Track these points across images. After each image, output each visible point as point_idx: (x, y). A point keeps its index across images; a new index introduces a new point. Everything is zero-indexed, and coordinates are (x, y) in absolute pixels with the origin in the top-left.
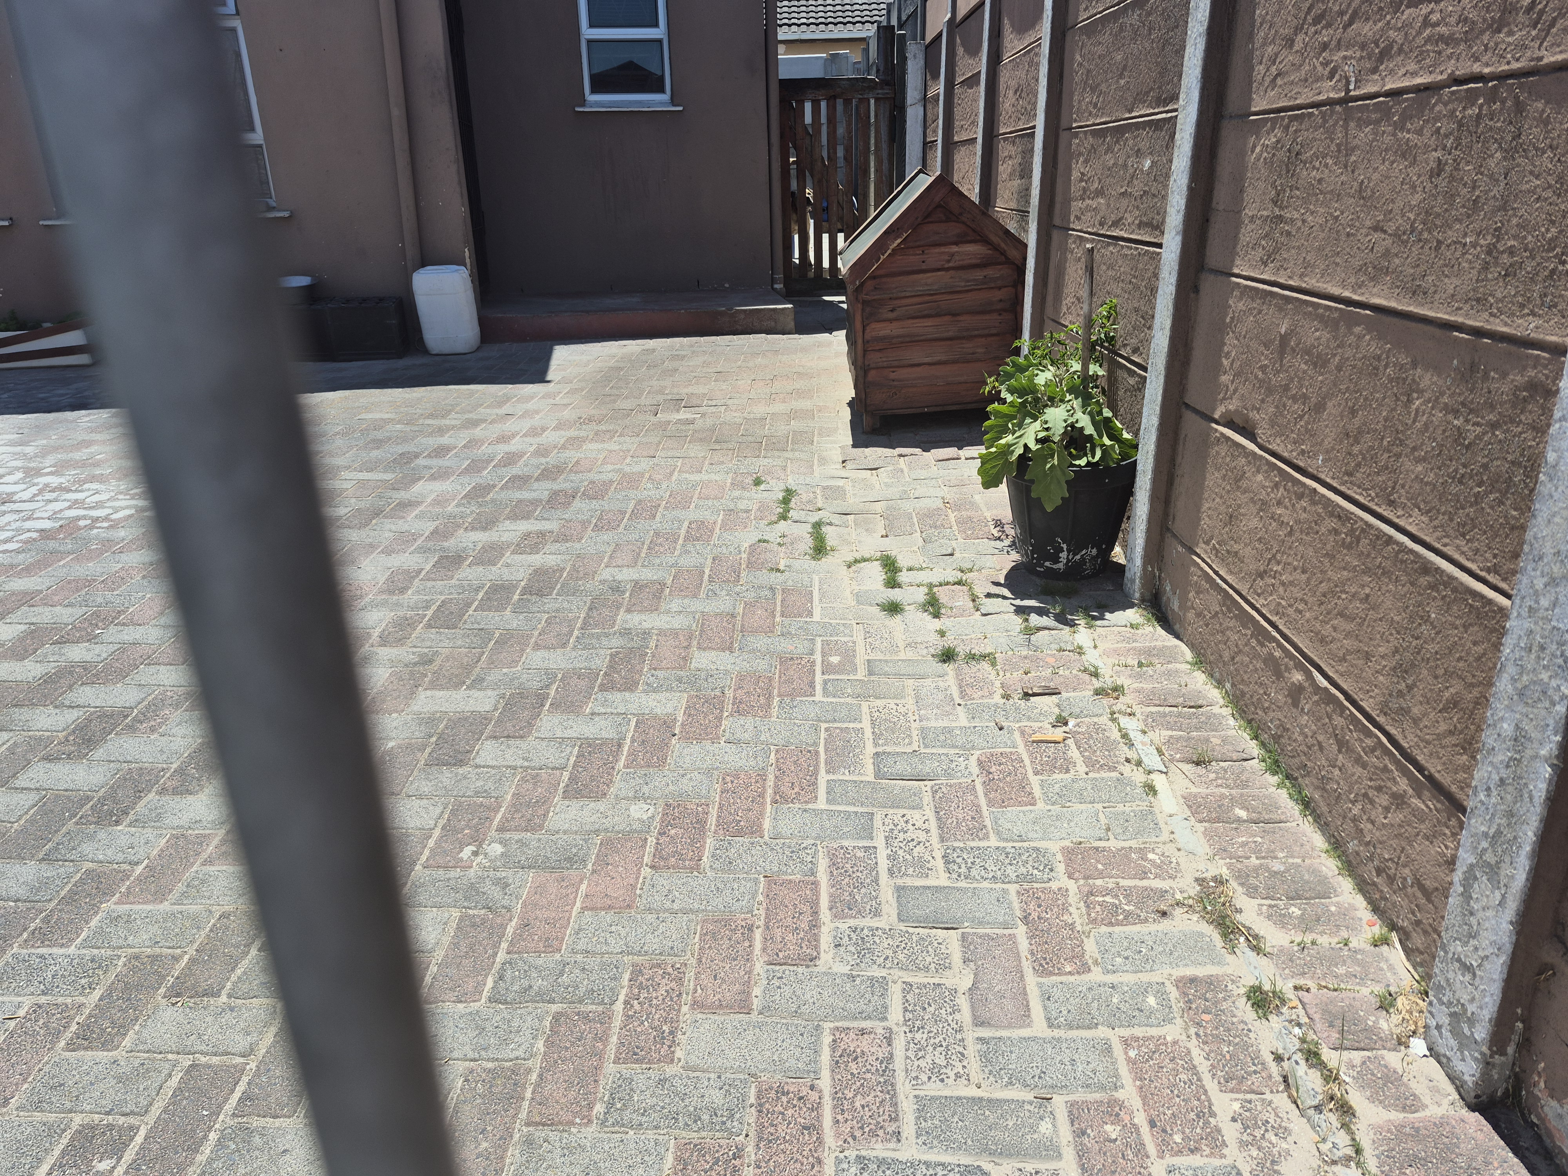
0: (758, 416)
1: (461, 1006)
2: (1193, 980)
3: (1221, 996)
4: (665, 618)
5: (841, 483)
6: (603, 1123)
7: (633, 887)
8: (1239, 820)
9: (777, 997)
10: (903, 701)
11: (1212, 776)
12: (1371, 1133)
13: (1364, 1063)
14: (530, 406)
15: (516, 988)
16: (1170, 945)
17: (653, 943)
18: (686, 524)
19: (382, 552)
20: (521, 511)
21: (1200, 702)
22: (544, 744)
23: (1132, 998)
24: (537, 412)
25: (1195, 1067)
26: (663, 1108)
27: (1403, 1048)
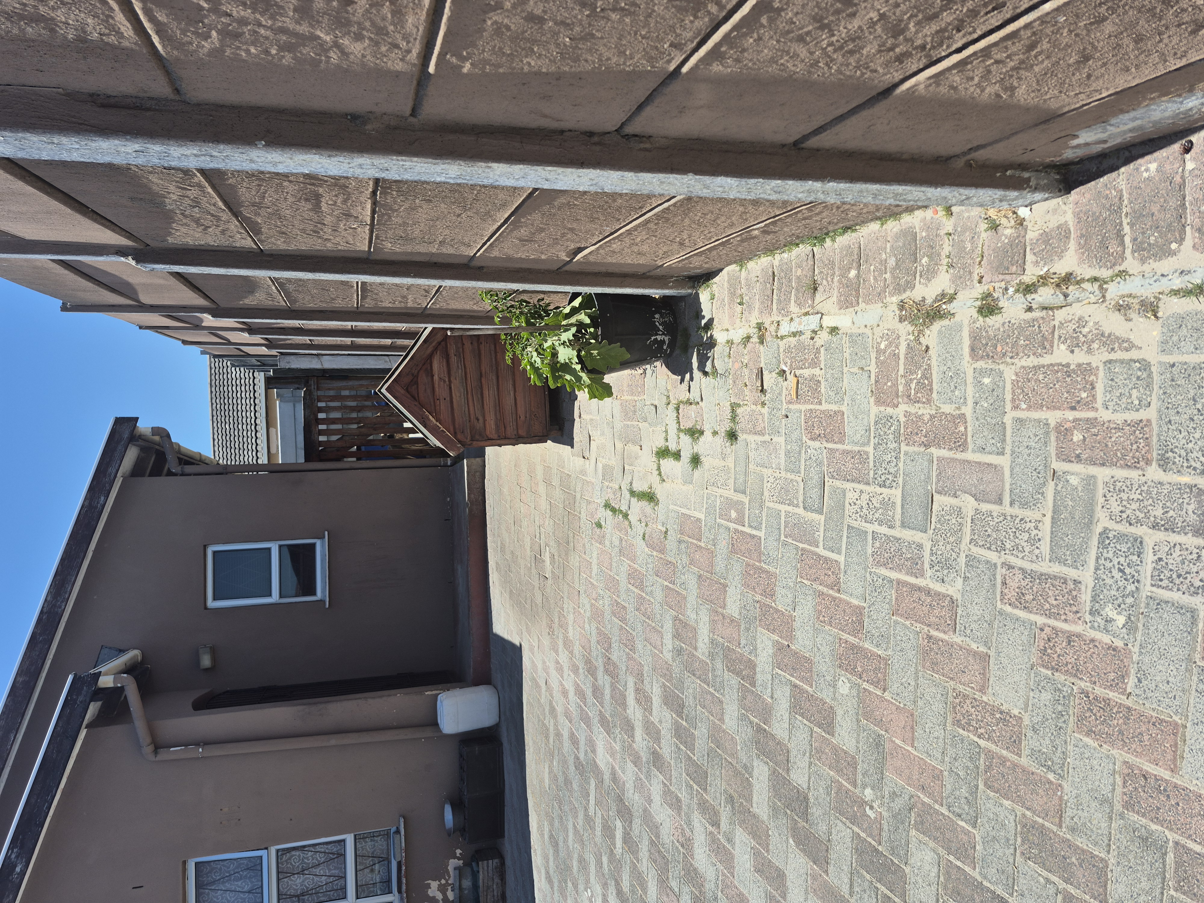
0: (548, 507)
1: (978, 847)
2: (973, 349)
3: (984, 334)
4: (701, 625)
5: (600, 465)
6: (1062, 777)
7: (898, 708)
8: (858, 276)
9: (979, 634)
10: (765, 476)
11: (825, 282)
12: (1084, 266)
13: (1034, 254)
14: (540, 666)
15: (966, 808)
16: (947, 355)
17: (938, 706)
18: (630, 586)
19: (650, 805)
20: (620, 701)
21: (771, 274)
22: (793, 738)
23: (984, 393)
24: (544, 662)
25: (1034, 367)
26: (1052, 734)
27: (1025, 223)
